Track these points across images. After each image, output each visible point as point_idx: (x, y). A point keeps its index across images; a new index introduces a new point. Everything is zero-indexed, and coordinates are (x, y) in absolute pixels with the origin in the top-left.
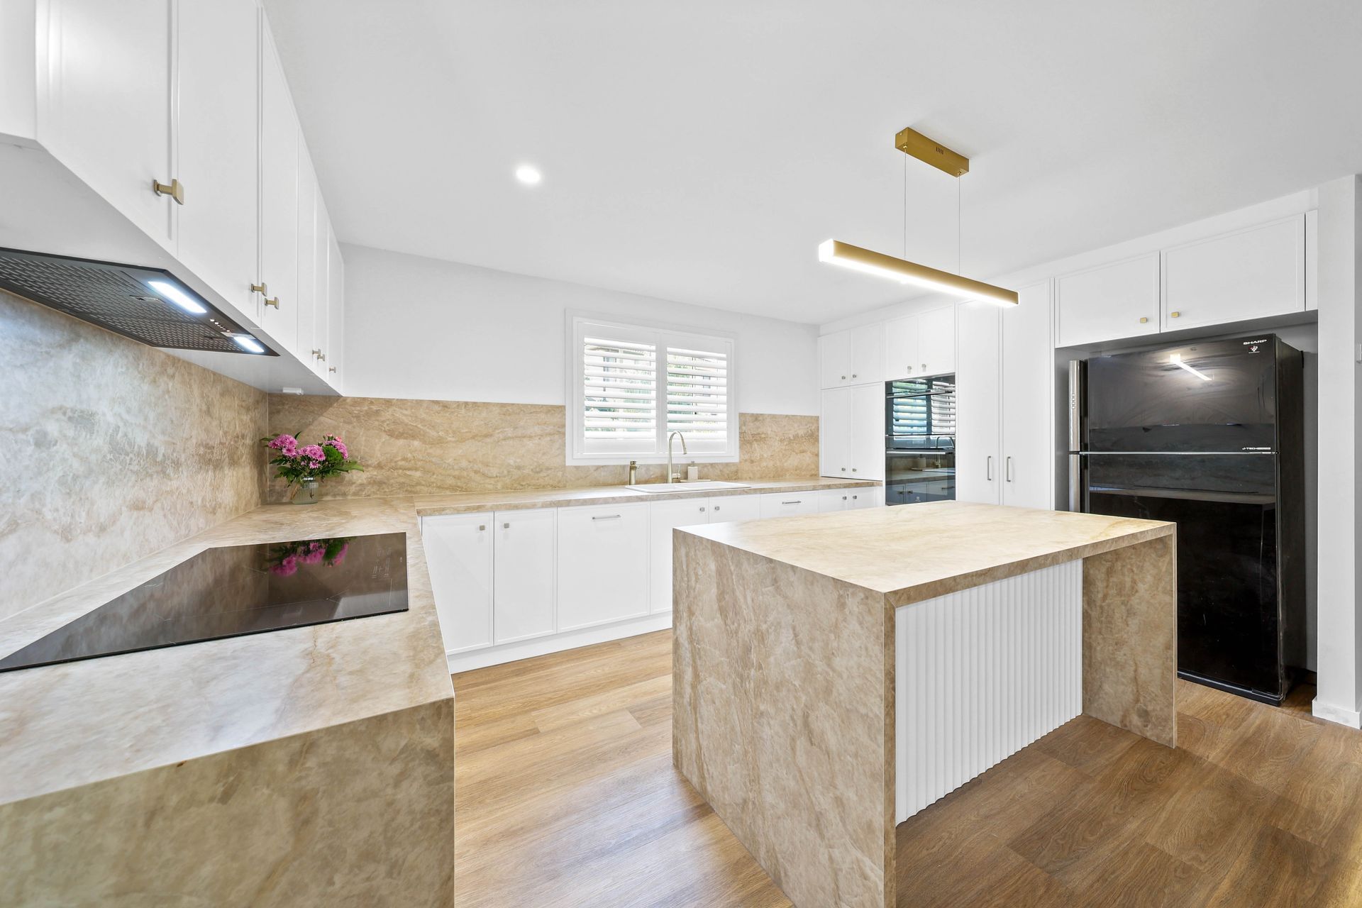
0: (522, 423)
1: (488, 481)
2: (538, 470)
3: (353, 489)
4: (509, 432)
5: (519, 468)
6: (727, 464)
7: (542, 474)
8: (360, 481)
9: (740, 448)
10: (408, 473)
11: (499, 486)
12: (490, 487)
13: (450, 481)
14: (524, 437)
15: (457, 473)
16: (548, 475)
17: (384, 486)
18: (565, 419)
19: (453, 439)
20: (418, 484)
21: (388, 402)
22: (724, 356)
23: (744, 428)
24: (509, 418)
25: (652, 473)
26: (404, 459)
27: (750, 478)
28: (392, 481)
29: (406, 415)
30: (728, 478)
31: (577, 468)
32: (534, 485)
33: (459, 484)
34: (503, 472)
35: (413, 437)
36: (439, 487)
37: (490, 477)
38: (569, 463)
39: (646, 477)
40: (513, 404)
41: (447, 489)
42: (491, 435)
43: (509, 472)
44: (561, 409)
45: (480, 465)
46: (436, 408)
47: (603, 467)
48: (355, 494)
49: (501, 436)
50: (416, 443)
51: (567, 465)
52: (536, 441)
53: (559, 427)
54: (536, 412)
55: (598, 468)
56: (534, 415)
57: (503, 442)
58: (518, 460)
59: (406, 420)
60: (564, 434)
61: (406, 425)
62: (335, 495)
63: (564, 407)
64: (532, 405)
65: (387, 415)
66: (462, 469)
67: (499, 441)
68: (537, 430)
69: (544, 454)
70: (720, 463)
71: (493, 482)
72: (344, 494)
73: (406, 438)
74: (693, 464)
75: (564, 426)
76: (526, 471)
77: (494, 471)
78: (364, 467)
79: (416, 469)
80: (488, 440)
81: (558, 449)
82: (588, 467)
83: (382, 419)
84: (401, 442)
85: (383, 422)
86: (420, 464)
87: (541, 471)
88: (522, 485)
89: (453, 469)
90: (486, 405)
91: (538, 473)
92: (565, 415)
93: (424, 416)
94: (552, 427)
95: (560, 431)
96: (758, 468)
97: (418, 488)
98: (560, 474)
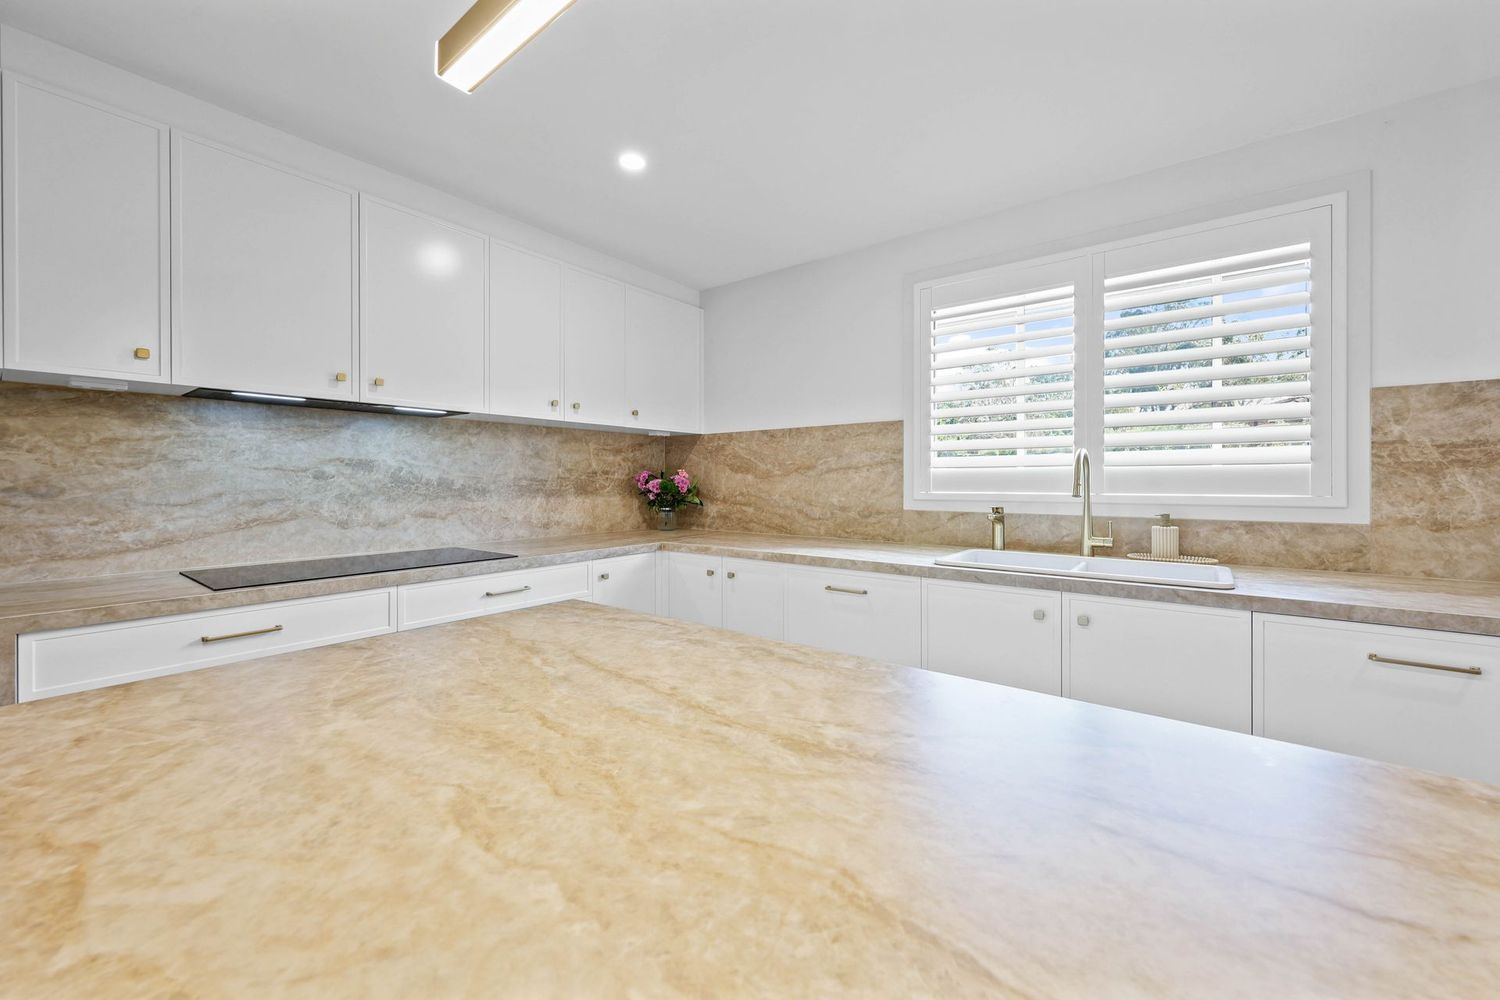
0: (847, 450)
1: (810, 523)
2: (866, 513)
3: (708, 521)
4: (833, 462)
5: (843, 509)
6: (1314, 529)
7: (872, 520)
8: (712, 515)
9: (1376, 484)
10: (744, 508)
11: (822, 532)
12: (813, 531)
13: (777, 521)
14: (849, 468)
15: (782, 511)
16: (879, 522)
17: (727, 521)
18: (903, 440)
19: (778, 472)
20: (751, 521)
21: (730, 436)
22: (1306, 246)
23: (1396, 430)
24: (832, 444)
25: (1065, 533)
26: (742, 494)
27: (1429, 574)
28: (733, 516)
29: (742, 448)
30: (1320, 565)
31: (920, 513)
32: (861, 534)
33: (784, 524)
34: (826, 513)
35: (748, 471)
36: (767, 526)
37: (814, 519)
38: (907, 506)
39: (1051, 539)
40: (837, 426)
41: (774, 528)
42: (815, 467)
43: (832, 513)
44: (896, 426)
45: (804, 504)
46: (765, 438)
47: (962, 514)
48: (709, 527)
49: (824, 467)
50: (750, 477)
51: (905, 508)
52: (864, 473)
53: (894, 453)
54: (864, 434)
55: (954, 516)
56: (862, 437)
57: (827, 475)
58: (843, 499)
59: (742, 453)
60: (901, 462)
61: (743, 458)
62: (698, 526)
63: (901, 422)
64: (858, 425)
65: (729, 450)
66: (787, 507)
67: (822, 474)
68: (865, 458)
69: (874, 491)
70: (1281, 524)
71: (815, 525)
72: (703, 526)
73: (742, 472)
74: (1166, 521)
75: (901, 451)
76: (852, 514)
77: (817, 512)
78: (713, 500)
79: (750, 505)
80: (811, 473)
81: (892, 485)
82: (938, 514)
83: (727, 453)
84: (739, 476)
85: (727, 456)
86: (753, 499)
87: (870, 516)
88: (847, 533)
89: (779, 506)
90: (809, 430)
91: (867, 517)
92: (902, 434)
93: (756, 448)
94: (884, 453)
95: (896, 459)
96: (1478, 547)
97: (752, 525)
98: (895, 521)
